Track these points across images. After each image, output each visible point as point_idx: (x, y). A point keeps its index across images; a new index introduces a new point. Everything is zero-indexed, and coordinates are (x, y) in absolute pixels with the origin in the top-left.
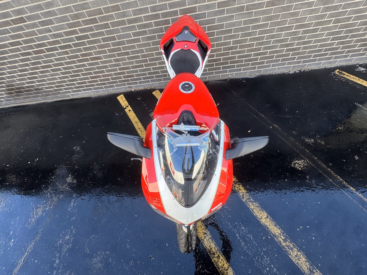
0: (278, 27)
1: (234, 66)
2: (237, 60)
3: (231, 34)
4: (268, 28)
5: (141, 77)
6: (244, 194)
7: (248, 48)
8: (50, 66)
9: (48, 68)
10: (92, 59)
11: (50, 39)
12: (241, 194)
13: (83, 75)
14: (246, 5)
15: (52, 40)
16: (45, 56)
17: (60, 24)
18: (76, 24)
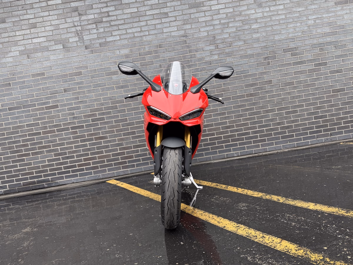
0: (263, 110)
1: (236, 145)
2: (237, 138)
3: (225, 116)
4: (255, 111)
5: (141, 158)
7: (245, 127)
8: (49, 146)
9: (45, 149)
10: (96, 139)
11: (68, 121)
12: (276, 199)
13: (77, 156)
14: (231, 96)
15: (69, 122)
16: (51, 136)
17: (85, 109)
18: (98, 110)
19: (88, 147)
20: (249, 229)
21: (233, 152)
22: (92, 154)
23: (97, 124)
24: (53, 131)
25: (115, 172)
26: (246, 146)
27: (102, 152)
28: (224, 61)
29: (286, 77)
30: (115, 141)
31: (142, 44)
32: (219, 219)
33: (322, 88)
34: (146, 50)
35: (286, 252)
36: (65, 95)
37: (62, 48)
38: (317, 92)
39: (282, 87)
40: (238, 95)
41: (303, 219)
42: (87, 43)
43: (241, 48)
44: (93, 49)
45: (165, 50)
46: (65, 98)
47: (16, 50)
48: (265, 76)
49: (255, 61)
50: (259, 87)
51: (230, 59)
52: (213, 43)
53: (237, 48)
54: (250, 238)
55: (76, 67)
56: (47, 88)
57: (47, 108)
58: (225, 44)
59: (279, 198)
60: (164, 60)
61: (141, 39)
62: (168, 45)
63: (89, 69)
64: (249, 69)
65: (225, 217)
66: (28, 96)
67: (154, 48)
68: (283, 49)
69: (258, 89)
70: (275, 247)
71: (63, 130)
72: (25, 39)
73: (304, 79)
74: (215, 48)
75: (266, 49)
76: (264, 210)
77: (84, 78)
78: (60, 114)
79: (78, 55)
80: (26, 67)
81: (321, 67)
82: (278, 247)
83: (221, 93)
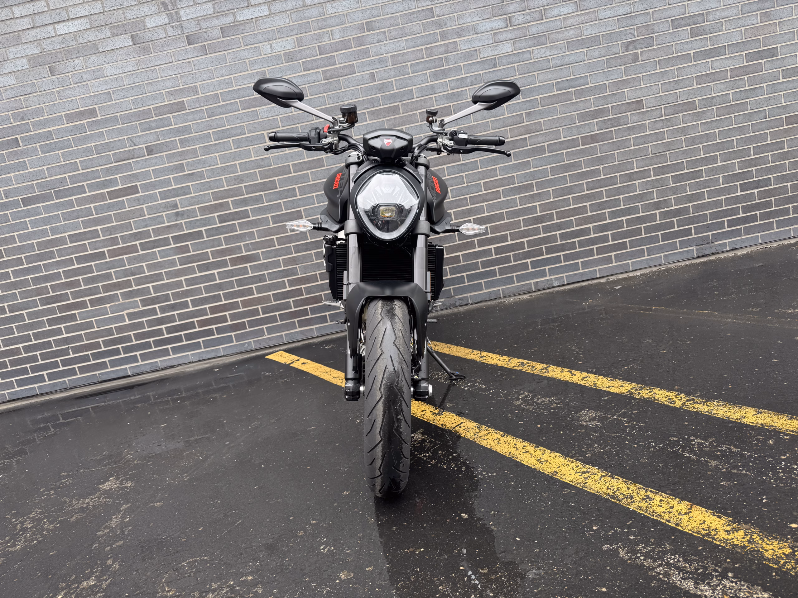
0: (620, 174)
1: (557, 260)
2: (559, 243)
3: (532, 193)
4: (603, 177)
6: (673, 397)
7: (578, 217)
8: (128, 284)
9: (118, 290)
10: (234, 262)
11: (165, 223)
12: (664, 399)
13: (195, 303)
14: (546, 144)
15: (167, 224)
16: (130, 261)
17: (201, 193)
18: (231, 193)
19: (218, 281)
20: (613, 478)
21: (550, 276)
22: (227, 296)
23: (232, 228)
24: (133, 249)
25: (283, 333)
26: (580, 261)
27: (250, 292)
28: (527, 56)
29: (678, 91)
30: (277, 264)
31: (325, 23)
32: (540, 453)
33: (763, 114)
34: (334, 37)
35: (704, 536)
36: (151, 161)
37: (131, 43)
38: (750, 123)
39: (665, 116)
40: (563, 139)
41: (734, 450)
42: (191, 28)
43: (569, 23)
44: (206, 43)
45: (381, 37)
46: (150, 169)
47: (19, 55)
48: (626, 90)
49: (603, 53)
50: (611, 119)
51: (543, 51)
52: (500, 12)
53: (559, 23)
54: (618, 502)
55: (169, 92)
56: (108, 147)
57: (112, 195)
58: (529, 14)
59: (672, 394)
60: (380, 61)
61: (321, 10)
62: (388, 22)
63: (201, 95)
64: (588, 74)
65: (552, 448)
66: (63, 169)
67: (354, 32)
68: (670, 19)
69: (609, 123)
70: (677, 525)
71: (156, 244)
72: (37, 25)
73: (721, 94)
74: (504, 25)
75: (629, 22)
76: (640, 429)
77: (190, 117)
78: (145, 208)
79: (171, 61)
80: (48, 97)
81: (763, 61)
82: (684, 524)
83: (522, 137)
